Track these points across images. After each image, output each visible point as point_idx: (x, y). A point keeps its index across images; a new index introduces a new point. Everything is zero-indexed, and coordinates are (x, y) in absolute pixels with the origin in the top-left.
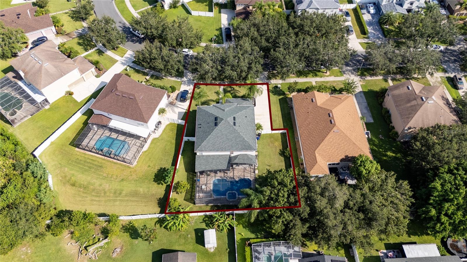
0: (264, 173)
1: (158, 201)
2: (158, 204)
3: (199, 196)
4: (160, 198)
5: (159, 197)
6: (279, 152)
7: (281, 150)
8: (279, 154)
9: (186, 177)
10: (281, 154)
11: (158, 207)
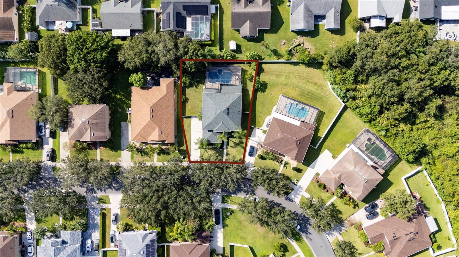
2: (264, 69)
3: (240, 73)
4: (263, 73)
7: (187, 102)
8: (189, 100)
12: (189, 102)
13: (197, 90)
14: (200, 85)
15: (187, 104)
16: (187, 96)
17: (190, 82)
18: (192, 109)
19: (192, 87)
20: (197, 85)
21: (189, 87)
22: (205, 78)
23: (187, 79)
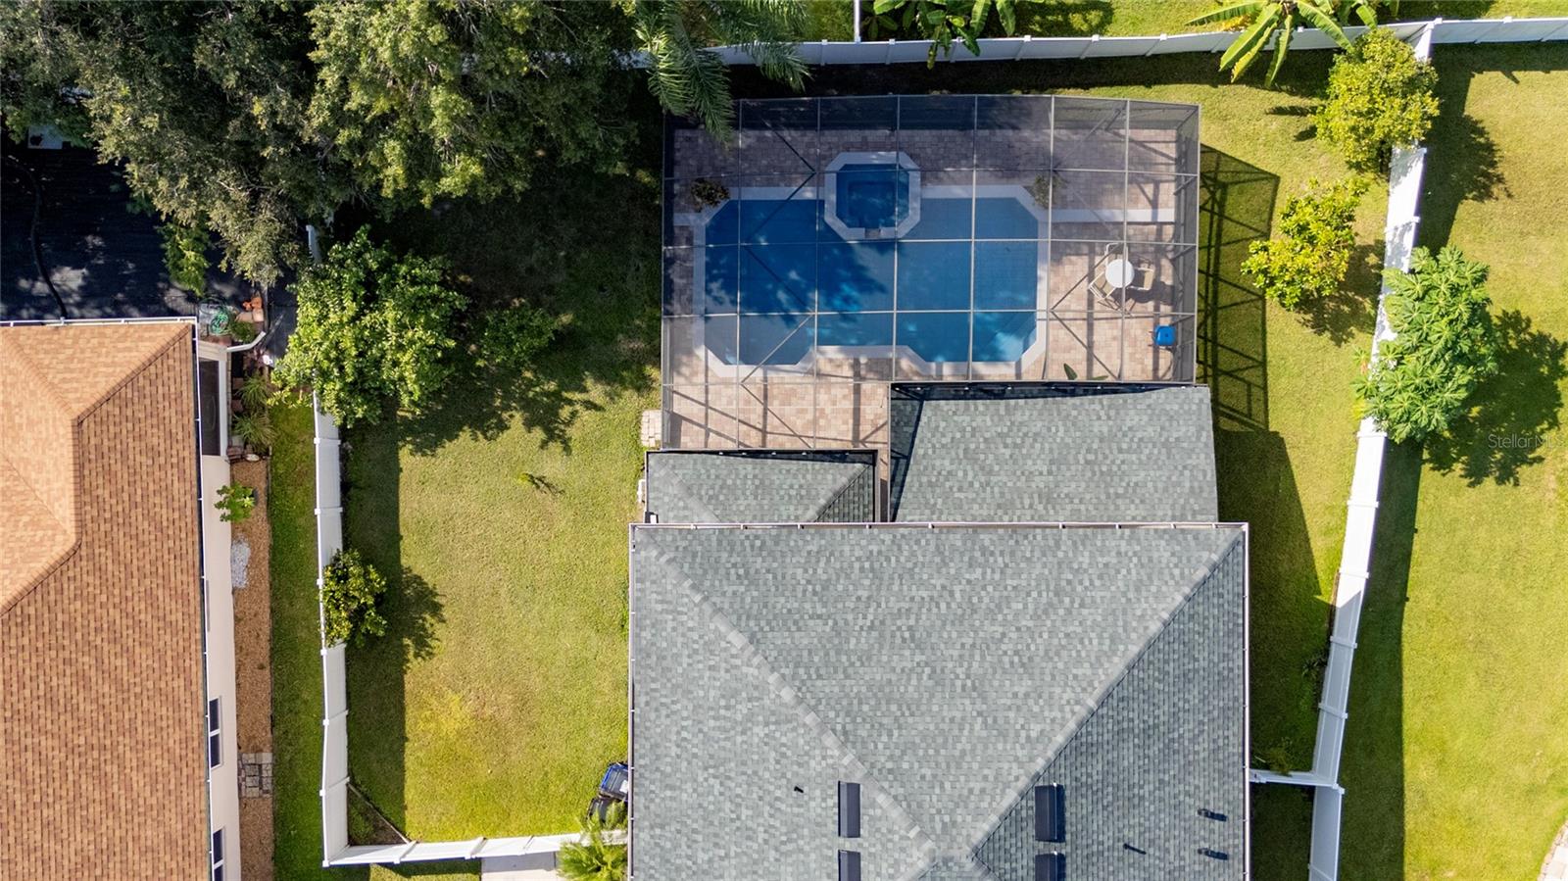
0: (590, 405)
1: (1499, 170)
2: (1489, 148)
3: (1154, 204)
4: (1484, 194)
5: (1489, 204)
6: (440, 630)
7: (421, 643)
8: (436, 609)
9: (1279, 385)
10: (427, 601)
11: (1487, 125)
12: (444, 636)
13: (553, 464)
14: (596, 392)
15: (417, 673)
16: (414, 558)
17: (437, 361)
18: (491, 731)
19: (487, 423)
20: (557, 399)
21: (434, 431)
22: (661, 294)
23: (390, 313)
